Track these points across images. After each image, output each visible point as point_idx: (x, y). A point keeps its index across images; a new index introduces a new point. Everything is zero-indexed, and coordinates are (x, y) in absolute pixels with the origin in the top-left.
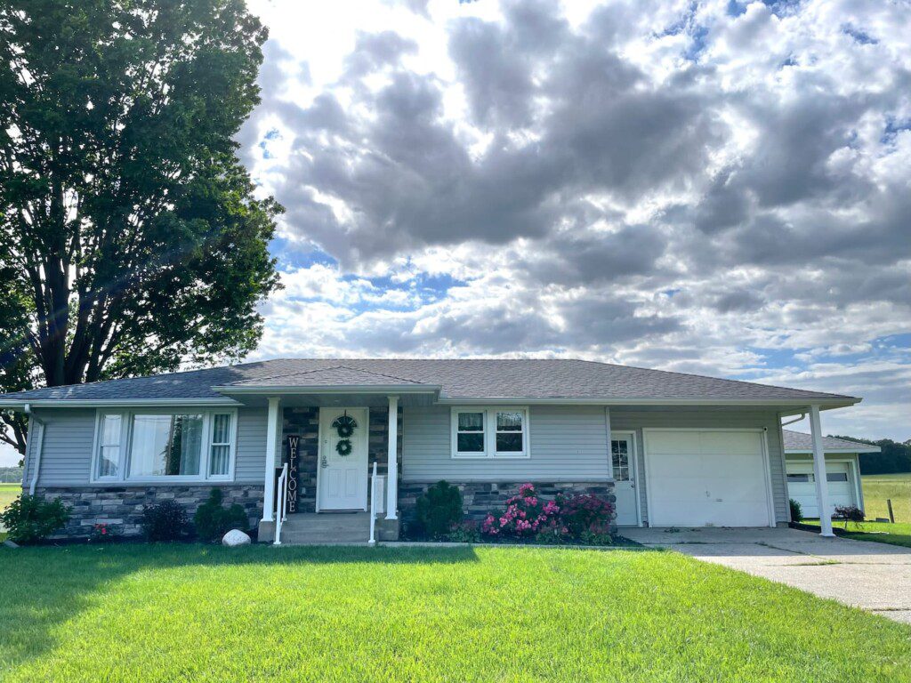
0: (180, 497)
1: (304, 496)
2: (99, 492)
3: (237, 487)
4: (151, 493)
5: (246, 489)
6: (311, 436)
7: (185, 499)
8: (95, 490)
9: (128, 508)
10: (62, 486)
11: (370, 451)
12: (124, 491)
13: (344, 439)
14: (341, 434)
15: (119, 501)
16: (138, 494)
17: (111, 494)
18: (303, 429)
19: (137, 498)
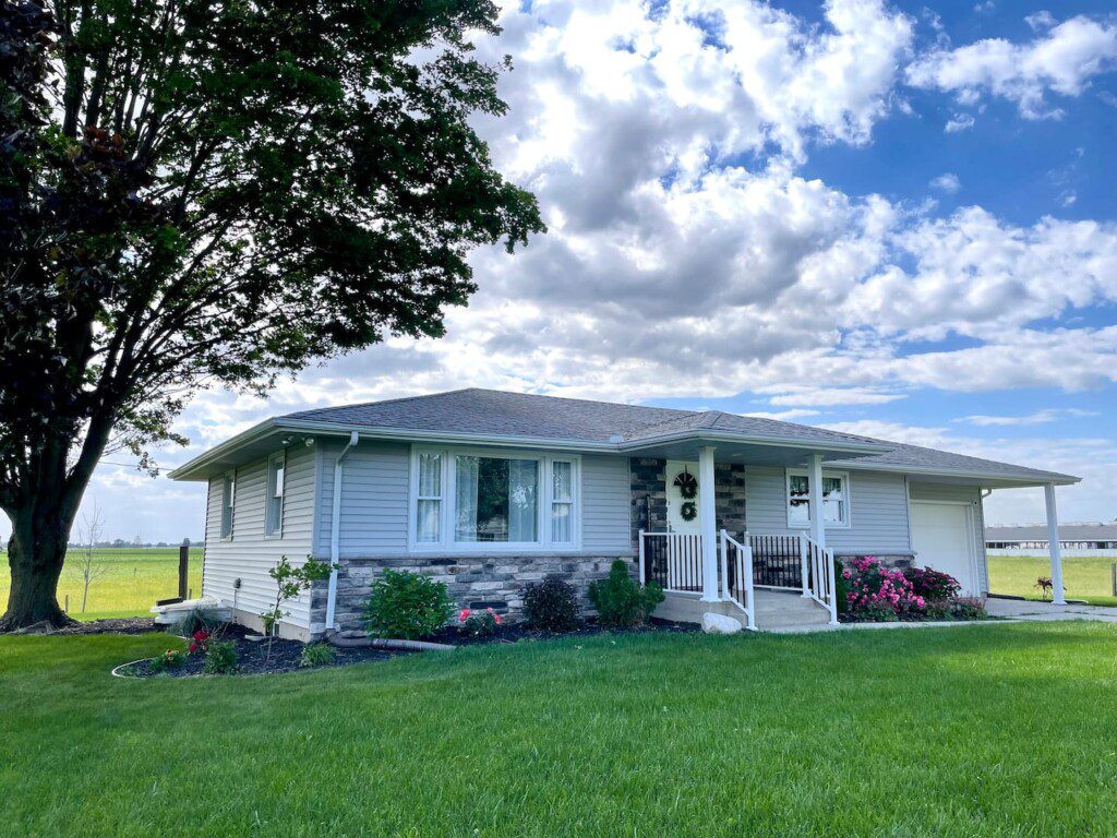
0: (524, 571)
1: (656, 570)
2: (425, 565)
3: (587, 558)
4: (490, 566)
5: (596, 560)
6: (659, 496)
7: (530, 573)
8: (418, 563)
9: (463, 587)
10: (373, 557)
11: (717, 516)
12: (454, 563)
13: (688, 500)
14: (685, 495)
15: (449, 577)
16: (473, 567)
17: (440, 568)
18: (652, 486)
19: (474, 573)
